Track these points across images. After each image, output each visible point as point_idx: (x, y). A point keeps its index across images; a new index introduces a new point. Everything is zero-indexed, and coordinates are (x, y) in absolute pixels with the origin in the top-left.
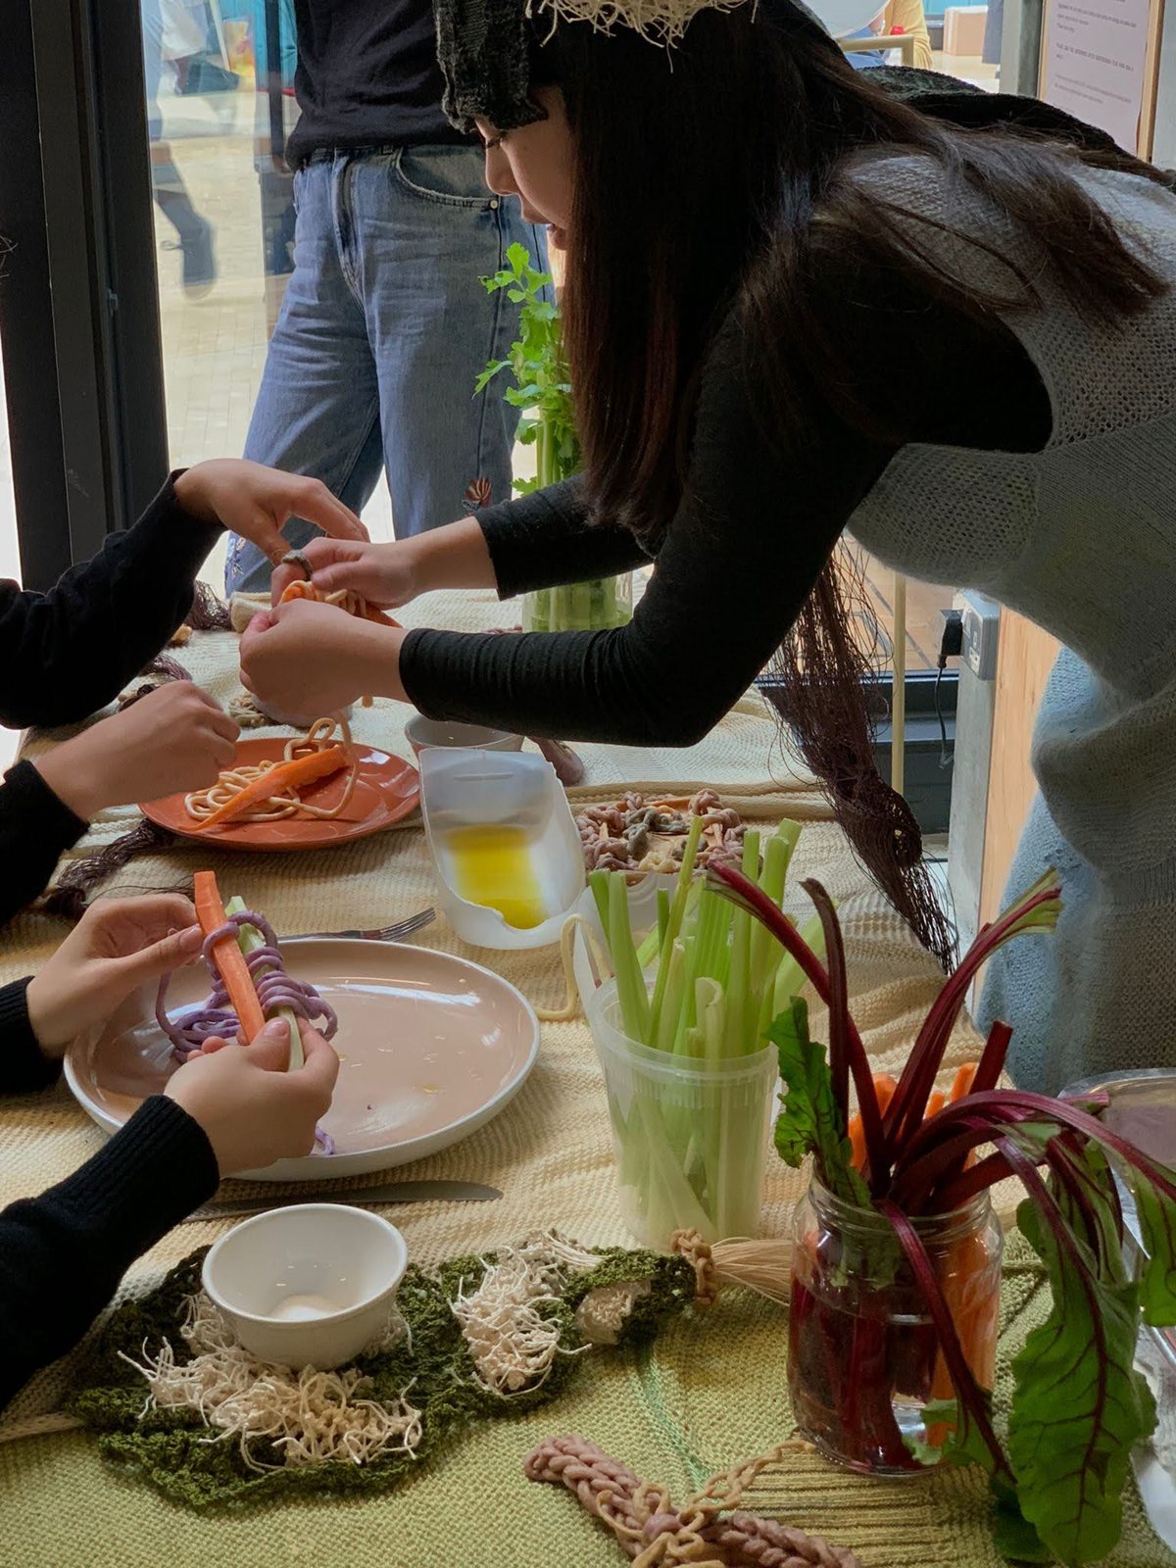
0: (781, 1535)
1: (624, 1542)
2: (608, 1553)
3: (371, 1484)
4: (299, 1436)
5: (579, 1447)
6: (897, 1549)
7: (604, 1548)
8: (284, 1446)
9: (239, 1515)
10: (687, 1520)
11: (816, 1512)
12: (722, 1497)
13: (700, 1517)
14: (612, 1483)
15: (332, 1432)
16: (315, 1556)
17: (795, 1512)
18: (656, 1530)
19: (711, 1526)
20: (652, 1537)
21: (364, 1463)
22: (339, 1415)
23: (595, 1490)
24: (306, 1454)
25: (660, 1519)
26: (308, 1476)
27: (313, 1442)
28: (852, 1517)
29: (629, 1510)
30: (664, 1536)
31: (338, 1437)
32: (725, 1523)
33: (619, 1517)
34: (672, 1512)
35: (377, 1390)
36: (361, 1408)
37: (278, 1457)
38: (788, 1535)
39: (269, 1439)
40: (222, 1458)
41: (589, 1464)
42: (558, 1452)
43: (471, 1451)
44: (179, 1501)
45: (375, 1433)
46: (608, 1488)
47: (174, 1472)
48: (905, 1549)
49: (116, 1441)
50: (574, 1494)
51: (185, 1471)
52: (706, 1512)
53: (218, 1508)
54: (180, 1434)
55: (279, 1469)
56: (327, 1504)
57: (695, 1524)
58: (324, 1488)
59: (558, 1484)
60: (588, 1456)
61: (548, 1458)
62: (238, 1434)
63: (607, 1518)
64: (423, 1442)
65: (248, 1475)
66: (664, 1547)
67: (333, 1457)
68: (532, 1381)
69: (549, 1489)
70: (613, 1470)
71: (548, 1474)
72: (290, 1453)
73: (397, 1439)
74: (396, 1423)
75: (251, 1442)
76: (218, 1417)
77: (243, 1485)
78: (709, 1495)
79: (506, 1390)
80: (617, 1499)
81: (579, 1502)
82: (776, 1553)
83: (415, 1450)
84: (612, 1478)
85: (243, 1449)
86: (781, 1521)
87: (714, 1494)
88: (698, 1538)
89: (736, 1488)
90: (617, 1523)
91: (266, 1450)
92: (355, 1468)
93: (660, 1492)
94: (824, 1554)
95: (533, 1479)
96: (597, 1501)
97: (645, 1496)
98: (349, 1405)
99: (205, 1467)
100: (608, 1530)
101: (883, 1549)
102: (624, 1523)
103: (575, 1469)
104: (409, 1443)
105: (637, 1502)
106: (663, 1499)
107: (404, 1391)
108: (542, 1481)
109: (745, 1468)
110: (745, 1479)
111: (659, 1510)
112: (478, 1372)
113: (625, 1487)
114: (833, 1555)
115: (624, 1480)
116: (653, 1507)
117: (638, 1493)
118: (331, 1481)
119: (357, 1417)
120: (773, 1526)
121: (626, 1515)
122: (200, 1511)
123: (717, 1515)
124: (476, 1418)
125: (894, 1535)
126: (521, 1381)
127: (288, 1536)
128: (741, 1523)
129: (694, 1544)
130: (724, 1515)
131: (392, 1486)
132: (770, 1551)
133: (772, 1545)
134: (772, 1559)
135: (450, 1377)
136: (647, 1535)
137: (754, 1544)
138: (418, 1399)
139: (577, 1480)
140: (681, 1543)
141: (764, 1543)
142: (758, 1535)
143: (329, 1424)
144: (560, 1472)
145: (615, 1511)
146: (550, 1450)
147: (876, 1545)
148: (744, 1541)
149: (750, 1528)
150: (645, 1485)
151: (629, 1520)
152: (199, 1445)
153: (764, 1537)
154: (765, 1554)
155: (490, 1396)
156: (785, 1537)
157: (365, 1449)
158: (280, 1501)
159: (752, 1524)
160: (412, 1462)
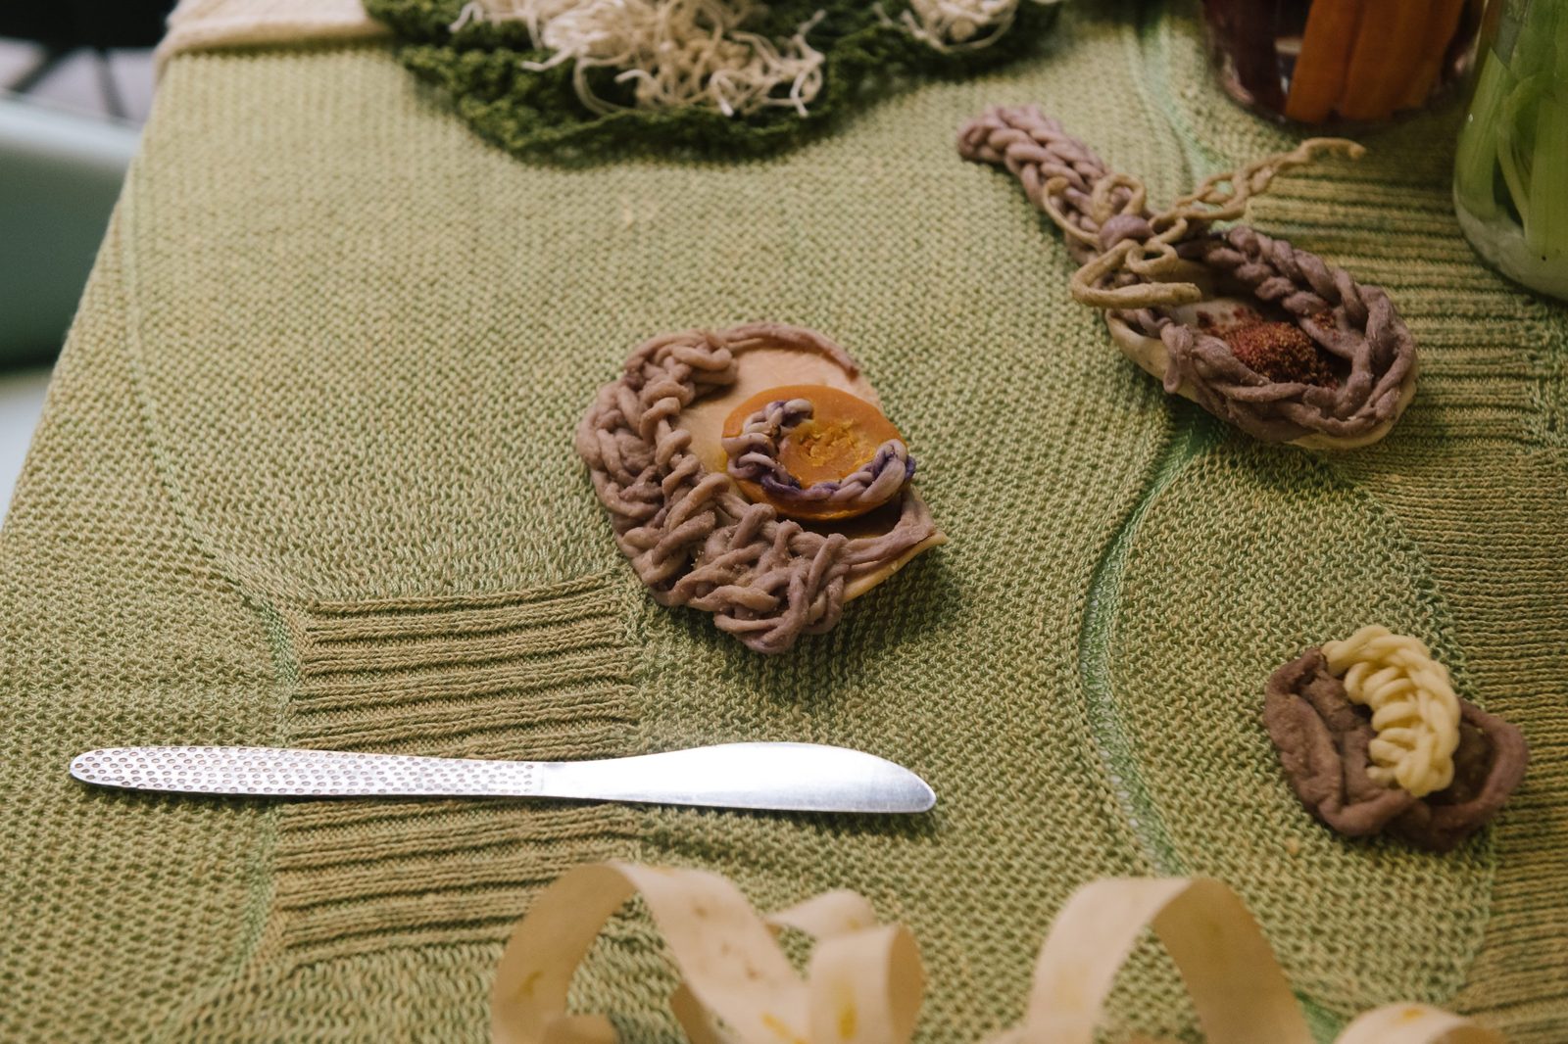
0: (1290, 261)
1: (1076, 250)
2: (1052, 263)
3: (744, 143)
4: (655, 72)
5: (1032, 120)
6: (1465, 296)
7: (1047, 256)
8: (634, 82)
9: (568, 165)
10: (1162, 227)
11: (1365, 234)
12: (1218, 203)
13: (1182, 224)
14: (1068, 171)
15: (697, 71)
16: (653, 227)
17: (1334, 232)
18: (1117, 235)
19: (1197, 238)
20: (1109, 244)
21: (737, 115)
22: (708, 47)
23: (1042, 177)
24: (662, 97)
25: (1127, 221)
26: (659, 124)
27: (672, 82)
28: (1411, 246)
29: (1086, 208)
30: (1126, 244)
31: (705, 80)
32: (1218, 237)
33: (1073, 216)
34: (1145, 215)
35: (769, 23)
36: (743, 43)
37: (626, 94)
38: (1301, 262)
39: (615, 70)
40: (553, 90)
41: (1042, 143)
42: (1002, 125)
43: (887, 115)
44: (495, 141)
45: (755, 76)
46: (1061, 175)
47: (489, 101)
48: (1475, 297)
49: (423, 56)
50: (1015, 181)
51: (503, 104)
52: (1192, 221)
53: (543, 154)
54: (501, 56)
55: (623, 112)
56: (683, 162)
57: (1173, 233)
58: (683, 143)
59: (998, 167)
60: (1041, 132)
61: (988, 131)
62: (571, 62)
63: (1055, 214)
64: (822, 95)
65: (586, 115)
66: (1122, 259)
67: (698, 103)
68: (984, 31)
69: (986, 173)
70: (1072, 154)
71: (987, 152)
72: (642, 93)
73: (783, 89)
74: (787, 68)
75: (589, 71)
76: (550, 39)
77: (573, 127)
78: (1202, 199)
79: (947, 39)
80: (1072, 192)
81: (1024, 193)
82: (1282, 284)
83: (808, 106)
84: (1070, 164)
85: (579, 81)
86: (1296, 243)
87: (1211, 197)
88: (1170, 252)
89: (1242, 191)
90: (1067, 223)
91: (608, 84)
92: (721, 120)
93: (1131, 188)
94: (1347, 293)
95: (966, 157)
96: (1045, 191)
97: (1110, 191)
98: (726, 37)
99: (530, 99)
100: (1057, 231)
101: (1444, 295)
102: (1078, 224)
103: (1021, 148)
104: (801, 94)
105: (1098, 198)
106: (1135, 197)
107: (805, 27)
108: (979, 161)
109: (1259, 170)
110: (1258, 182)
111: (1128, 210)
112: (914, 13)
113: (1085, 178)
114: (1358, 294)
115: (1084, 168)
116: (1121, 205)
117: (1100, 186)
118: (689, 132)
119: (736, 55)
120: (1281, 250)
121: (1081, 214)
122: (520, 155)
123: (1209, 226)
124: (902, 74)
125: (1464, 277)
126: (970, 30)
127: (625, 199)
128: (1239, 240)
129: (1164, 258)
130: (1220, 226)
131: (774, 148)
132: (1271, 281)
133: (1277, 273)
134: (1273, 292)
135: (875, 18)
136: (1103, 240)
137: (1251, 270)
138: (820, 39)
139: (1022, 163)
140: (1149, 256)
141: (1266, 269)
142: (1260, 259)
143: (695, 59)
144: (1001, 150)
145: (1068, 207)
146: (992, 122)
147: (1436, 288)
148: (1238, 264)
149: (1249, 247)
150: (1112, 178)
151: (1086, 221)
152: (525, 72)
153: (1268, 262)
154: (1264, 285)
155: (923, 45)
156: (1296, 265)
157: (742, 97)
158: (622, 153)
159: (1254, 242)
160: (801, 121)
